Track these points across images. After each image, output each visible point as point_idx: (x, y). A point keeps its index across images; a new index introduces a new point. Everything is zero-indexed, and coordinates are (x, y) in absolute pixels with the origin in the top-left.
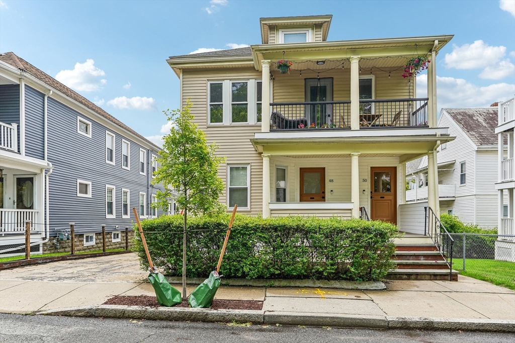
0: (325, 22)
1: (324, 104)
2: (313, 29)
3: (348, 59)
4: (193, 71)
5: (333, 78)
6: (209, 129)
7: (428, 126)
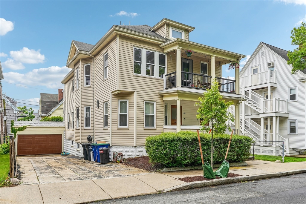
0: (191, 30)
1: (188, 73)
2: (185, 32)
3: (210, 56)
4: (131, 39)
5: (193, 60)
6: (134, 77)
7: (236, 93)
